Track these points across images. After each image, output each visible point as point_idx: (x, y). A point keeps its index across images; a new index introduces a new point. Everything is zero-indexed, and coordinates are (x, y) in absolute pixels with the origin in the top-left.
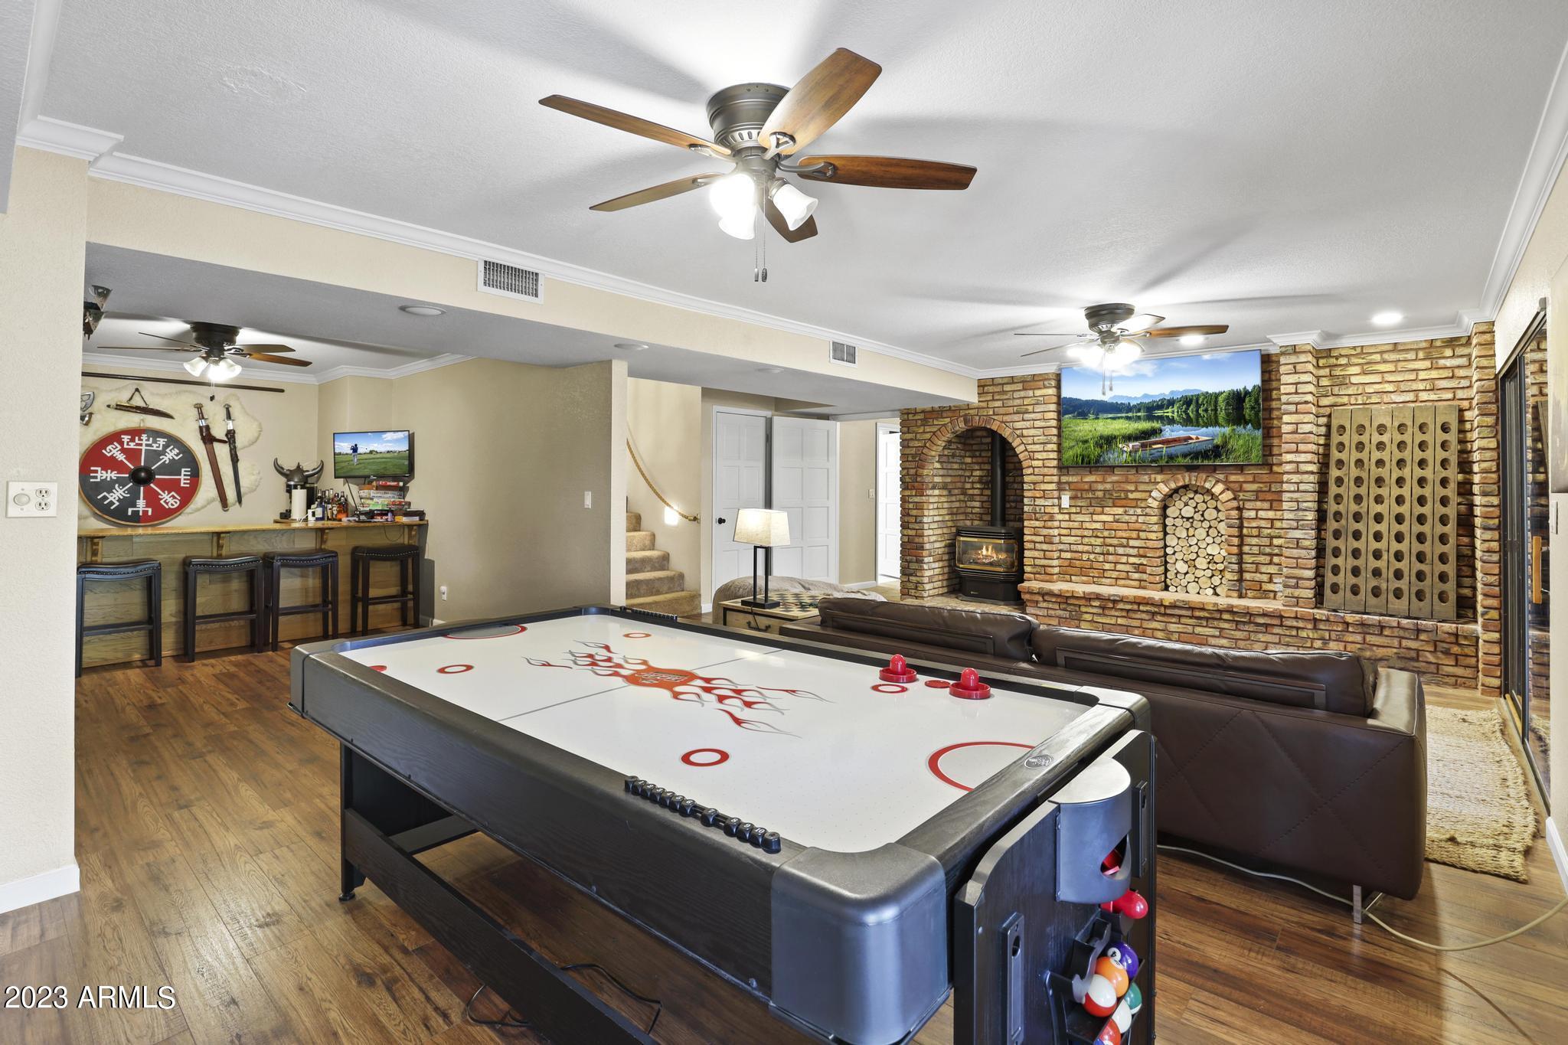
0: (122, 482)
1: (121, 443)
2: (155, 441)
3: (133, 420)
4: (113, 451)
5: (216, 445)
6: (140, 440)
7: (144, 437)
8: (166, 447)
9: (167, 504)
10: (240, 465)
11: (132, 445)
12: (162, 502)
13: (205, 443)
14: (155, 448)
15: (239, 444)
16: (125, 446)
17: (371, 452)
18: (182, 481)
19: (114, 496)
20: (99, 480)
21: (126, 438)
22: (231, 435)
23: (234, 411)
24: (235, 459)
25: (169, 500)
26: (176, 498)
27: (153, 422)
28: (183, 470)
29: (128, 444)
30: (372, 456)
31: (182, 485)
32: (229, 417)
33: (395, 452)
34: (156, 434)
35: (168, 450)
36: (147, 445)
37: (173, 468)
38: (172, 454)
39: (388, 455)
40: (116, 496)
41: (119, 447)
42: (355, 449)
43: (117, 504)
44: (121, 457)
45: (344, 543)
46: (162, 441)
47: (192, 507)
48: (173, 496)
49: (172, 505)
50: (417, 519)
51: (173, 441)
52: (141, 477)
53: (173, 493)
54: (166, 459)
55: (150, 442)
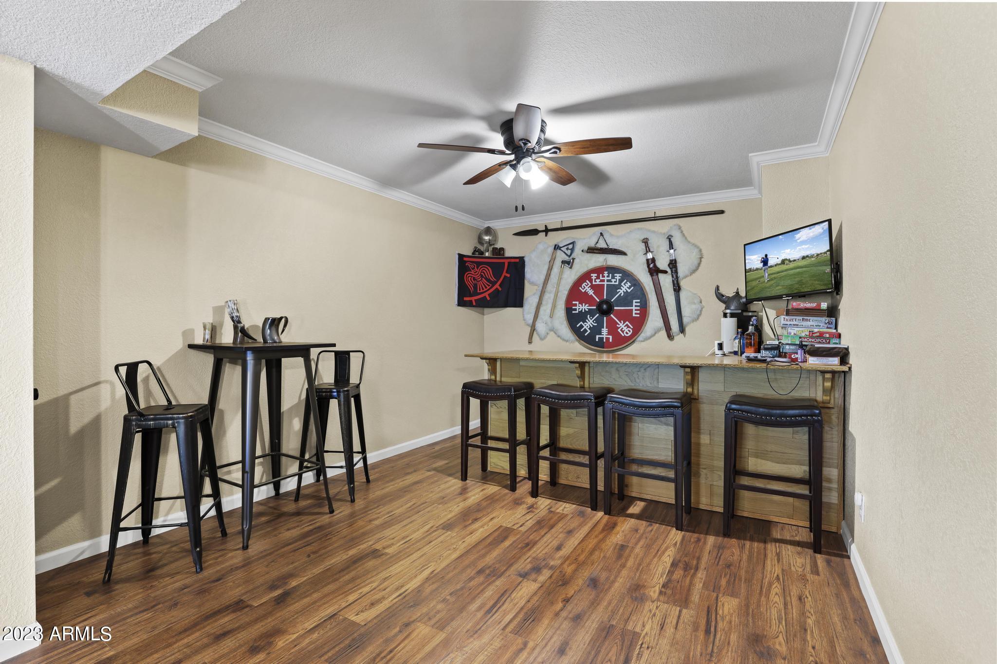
0: (591, 313)
1: (591, 281)
2: (613, 277)
3: (598, 260)
4: (586, 288)
5: (661, 276)
6: (603, 276)
7: (606, 274)
8: (621, 281)
9: (623, 332)
10: (683, 295)
11: (598, 282)
12: (619, 330)
13: (652, 275)
14: (613, 283)
15: (681, 273)
16: (594, 283)
17: (783, 262)
18: (634, 312)
19: (587, 325)
20: (577, 312)
21: (594, 276)
22: (673, 264)
23: (676, 241)
24: (677, 289)
25: (624, 328)
26: (629, 327)
27: (613, 260)
28: (634, 301)
29: (595, 282)
30: (784, 267)
31: (634, 315)
32: (671, 246)
33: (812, 256)
34: (613, 270)
35: (622, 284)
36: (608, 281)
37: (626, 300)
38: (625, 287)
39: (804, 263)
40: (589, 324)
41: (590, 284)
42: (765, 262)
43: (589, 331)
44: (591, 292)
45: (720, 387)
46: (618, 276)
47: (642, 335)
48: (627, 325)
49: (627, 333)
50: (836, 361)
51: (627, 275)
52: (605, 309)
53: (627, 323)
54: (621, 292)
55: (610, 278)
